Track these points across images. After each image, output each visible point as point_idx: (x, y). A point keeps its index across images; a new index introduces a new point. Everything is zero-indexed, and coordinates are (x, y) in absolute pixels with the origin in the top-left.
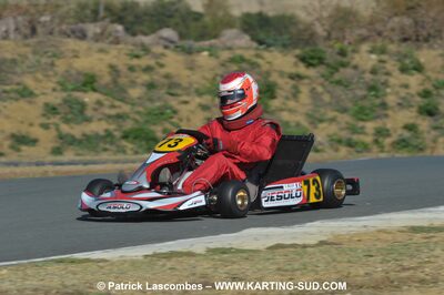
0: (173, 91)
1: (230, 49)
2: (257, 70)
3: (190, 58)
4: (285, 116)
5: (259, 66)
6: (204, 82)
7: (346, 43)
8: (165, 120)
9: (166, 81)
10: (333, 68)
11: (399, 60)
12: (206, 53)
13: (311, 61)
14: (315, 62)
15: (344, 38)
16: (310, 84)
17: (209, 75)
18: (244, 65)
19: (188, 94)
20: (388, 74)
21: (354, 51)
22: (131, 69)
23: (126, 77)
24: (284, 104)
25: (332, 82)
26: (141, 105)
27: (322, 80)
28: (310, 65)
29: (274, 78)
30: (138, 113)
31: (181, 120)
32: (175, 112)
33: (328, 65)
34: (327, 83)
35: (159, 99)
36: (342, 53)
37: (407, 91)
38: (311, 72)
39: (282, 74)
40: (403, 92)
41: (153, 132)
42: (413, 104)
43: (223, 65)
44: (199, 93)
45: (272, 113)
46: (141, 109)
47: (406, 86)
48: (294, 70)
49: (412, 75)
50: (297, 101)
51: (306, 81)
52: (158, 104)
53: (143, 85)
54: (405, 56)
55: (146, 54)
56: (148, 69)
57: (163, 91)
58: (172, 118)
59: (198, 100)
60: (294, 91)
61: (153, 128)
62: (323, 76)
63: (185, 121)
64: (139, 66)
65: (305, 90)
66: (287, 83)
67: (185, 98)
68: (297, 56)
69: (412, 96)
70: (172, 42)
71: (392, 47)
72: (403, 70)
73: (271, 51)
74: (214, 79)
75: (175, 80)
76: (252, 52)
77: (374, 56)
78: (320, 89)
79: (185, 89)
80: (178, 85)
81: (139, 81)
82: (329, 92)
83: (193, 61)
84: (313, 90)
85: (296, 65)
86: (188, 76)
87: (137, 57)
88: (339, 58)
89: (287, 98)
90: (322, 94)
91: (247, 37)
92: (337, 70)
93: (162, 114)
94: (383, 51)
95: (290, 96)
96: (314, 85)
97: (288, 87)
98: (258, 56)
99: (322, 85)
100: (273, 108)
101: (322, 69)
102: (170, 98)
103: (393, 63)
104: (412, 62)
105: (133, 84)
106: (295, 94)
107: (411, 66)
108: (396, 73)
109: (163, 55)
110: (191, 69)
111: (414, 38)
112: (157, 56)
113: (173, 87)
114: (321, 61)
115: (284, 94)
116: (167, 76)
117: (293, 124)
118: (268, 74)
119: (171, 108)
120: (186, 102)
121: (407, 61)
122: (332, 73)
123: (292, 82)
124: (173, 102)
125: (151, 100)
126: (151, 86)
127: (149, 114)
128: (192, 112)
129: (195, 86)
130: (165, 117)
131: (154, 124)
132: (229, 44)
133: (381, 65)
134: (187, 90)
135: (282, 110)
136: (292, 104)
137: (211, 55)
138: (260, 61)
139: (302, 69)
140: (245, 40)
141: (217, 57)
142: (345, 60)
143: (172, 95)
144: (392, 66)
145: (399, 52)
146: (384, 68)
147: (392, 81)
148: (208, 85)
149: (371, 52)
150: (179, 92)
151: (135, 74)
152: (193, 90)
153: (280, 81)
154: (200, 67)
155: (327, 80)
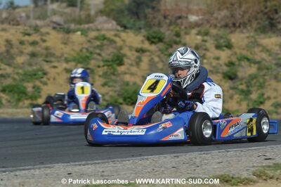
0: (48, 59)
1: (98, 30)
2: (114, 45)
3: (67, 36)
4: (127, 78)
5: (115, 42)
6: (72, 53)
7: (183, 27)
8: (37, 79)
9: (44, 52)
10: (168, 45)
11: (216, 40)
12: (79, 33)
13: (153, 40)
14: (156, 40)
15: (182, 24)
16: (150, 56)
17: (77, 48)
18: (105, 42)
19: (59, 61)
20: (206, 49)
21: (186, 33)
22: (22, 43)
23: (17, 48)
24: (128, 69)
25: (165, 55)
26: (21, 68)
27: (159, 53)
28: (152, 43)
29: (125, 51)
30: (18, 73)
31: (49, 79)
32: (45, 74)
33: (165, 43)
34: (162, 55)
35: (36, 64)
36: (178, 35)
37: (217, 62)
38: (153, 47)
39: (131, 48)
40: (214, 63)
41: (25, 88)
42: (220, 71)
43: (89, 41)
44: (67, 61)
45: (118, 75)
46: (20, 71)
47: (218, 58)
48: (140, 46)
49: (224, 50)
50: (138, 68)
51: (148, 53)
52: (35, 68)
53: (28, 54)
54: (221, 37)
55: (36, 33)
56: (34, 43)
57: (40, 59)
58: (42, 77)
59: (65, 65)
60: (138, 60)
61: (26, 84)
62: (160, 50)
63: (52, 80)
64: (28, 41)
65: (145, 59)
66: (133, 55)
67: (55, 64)
68: (144, 36)
69: (221, 65)
70: (59, 25)
71: (213, 31)
72: (218, 47)
73: (127, 32)
74: (81, 51)
75: (52, 51)
76: (113, 33)
77: (199, 37)
78: (156, 59)
79: (57, 57)
80: (53, 55)
81: (26, 51)
82: (163, 61)
83: (68, 38)
84: (151, 60)
85: (143, 42)
86: (62, 49)
87: (29, 35)
88: (175, 38)
89: (132, 65)
90: (158, 62)
91: (114, 23)
92: (171, 46)
93: (35, 75)
94: (207, 34)
95: (134, 63)
96: (153, 56)
97: (133, 58)
98: (116, 35)
99: (159, 56)
100: (120, 72)
101: (161, 45)
102: (45, 63)
103: (212, 42)
104: (224, 42)
105: (21, 53)
106: (138, 62)
107: (224, 44)
108: (212, 49)
109: (48, 33)
110: (65, 44)
111: (231, 25)
112: (43, 34)
113: (49, 55)
114: (160, 40)
115: (130, 62)
116: (47, 48)
117: (131, 83)
118: (121, 48)
119: (42, 70)
120: (55, 67)
121: (222, 41)
122: (167, 49)
123: (137, 54)
124: (46, 67)
125: (30, 65)
126: (33, 55)
127: (25, 74)
128: (58, 74)
129: (66, 56)
130: (37, 76)
131: (28, 82)
132: (99, 27)
133: (204, 43)
134: (59, 58)
135: (125, 73)
136: (134, 69)
137: (82, 34)
138: (117, 39)
139: (147, 45)
140: (112, 24)
141: (86, 36)
142: (178, 39)
143: (47, 62)
144: (210, 44)
145: (217, 35)
146: (205, 45)
147: (208, 54)
148: (75, 55)
149: (198, 34)
150: (53, 59)
151: (24, 47)
152: (63, 58)
153: (129, 53)
154: (73, 42)
155: (162, 53)
